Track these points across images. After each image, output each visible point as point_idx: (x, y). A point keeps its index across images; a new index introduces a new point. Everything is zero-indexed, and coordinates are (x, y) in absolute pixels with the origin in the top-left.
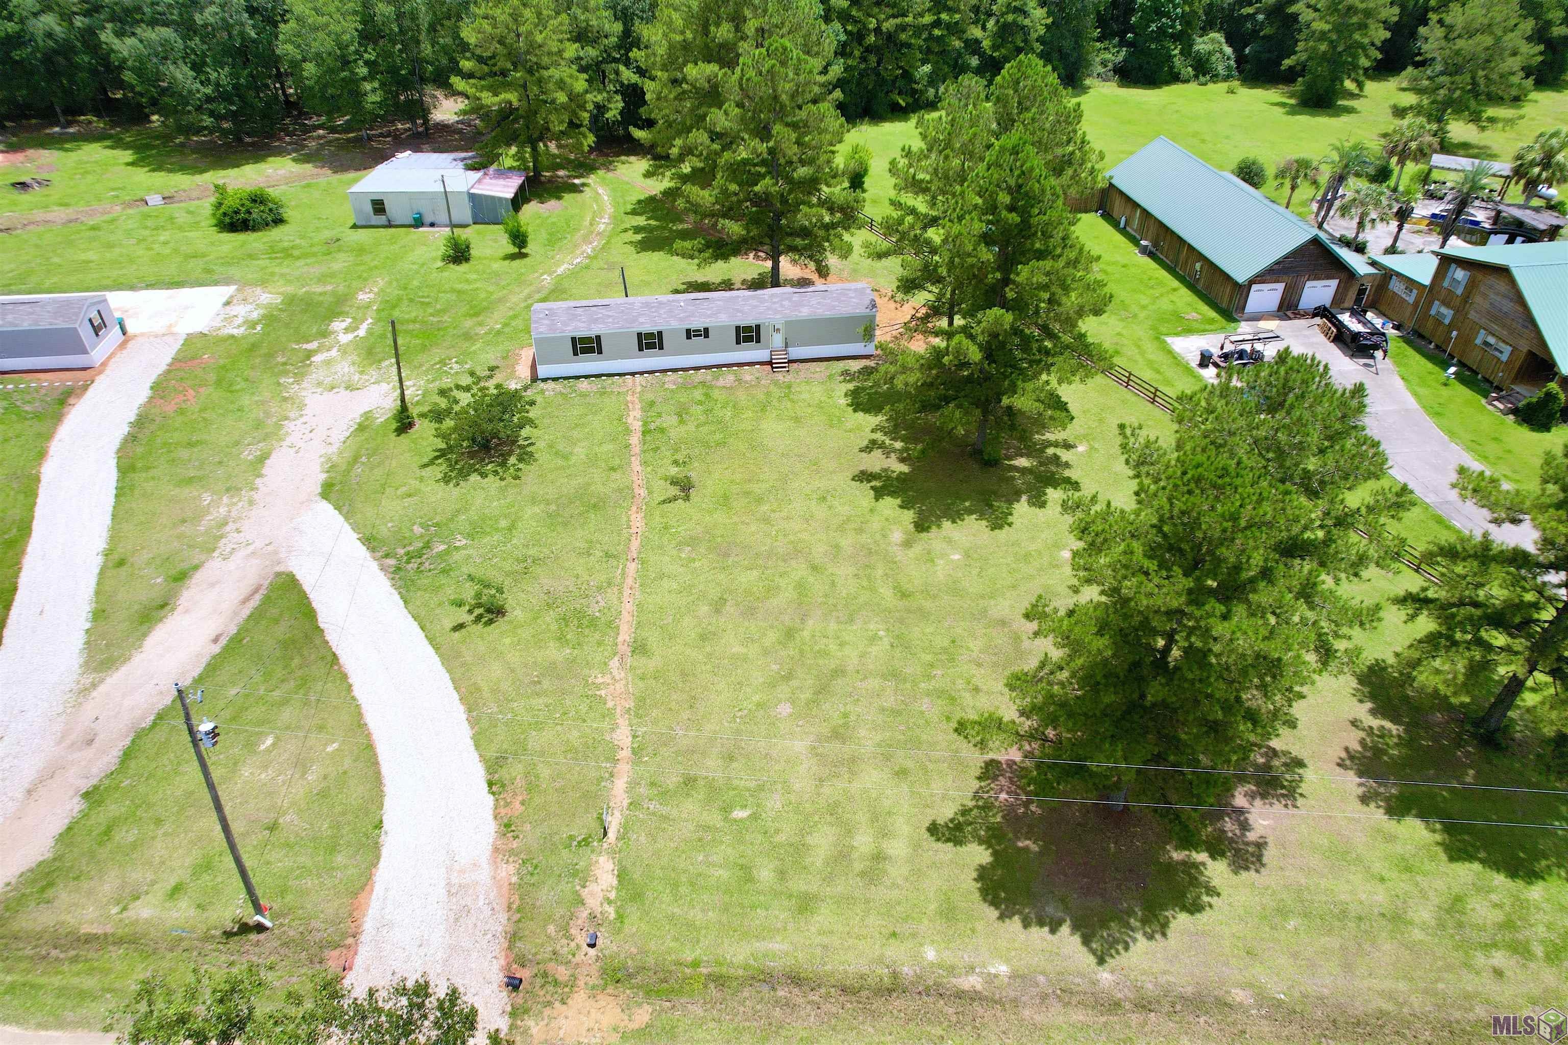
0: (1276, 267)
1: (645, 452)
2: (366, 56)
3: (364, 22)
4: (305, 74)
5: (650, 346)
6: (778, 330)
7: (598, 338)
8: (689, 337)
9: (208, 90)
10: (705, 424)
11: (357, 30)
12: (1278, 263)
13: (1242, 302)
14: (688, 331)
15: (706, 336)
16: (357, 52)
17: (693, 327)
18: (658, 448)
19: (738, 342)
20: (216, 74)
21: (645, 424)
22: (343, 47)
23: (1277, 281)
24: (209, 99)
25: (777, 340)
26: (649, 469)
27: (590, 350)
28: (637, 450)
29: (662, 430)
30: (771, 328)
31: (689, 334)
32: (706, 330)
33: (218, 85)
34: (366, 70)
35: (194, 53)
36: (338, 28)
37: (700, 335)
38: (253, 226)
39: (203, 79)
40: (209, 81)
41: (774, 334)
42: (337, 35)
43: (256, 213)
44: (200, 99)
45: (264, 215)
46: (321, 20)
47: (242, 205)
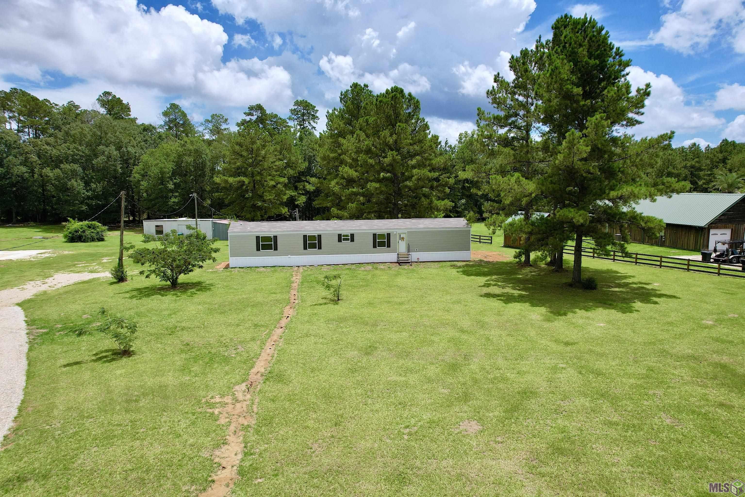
0: (723, 217)
1: (302, 288)
2: (175, 181)
3: (177, 166)
4: (141, 187)
5: (313, 246)
6: (403, 238)
7: (275, 237)
8: (340, 240)
9: (89, 194)
10: (351, 280)
11: (172, 168)
12: (724, 214)
13: (705, 242)
14: (340, 236)
15: (352, 240)
16: (169, 177)
17: (343, 233)
18: (313, 287)
19: (375, 246)
20: (95, 186)
21: (304, 280)
22: (162, 173)
23: (725, 228)
24: (89, 198)
25: (402, 247)
26: (304, 293)
27: (268, 247)
28: (296, 287)
29: (317, 281)
30: (398, 237)
31: (340, 238)
32: (352, 235)
33: (95, 191)
34: (173, 186)
35: (87, 177)
36: (163, 165)
37: (347, 240)
38: (84, 240)
39: (88, 188)
40: (91, 189)
41: (400, 241)
42: (161, 168)
43: (88, 232)
44: (83, 197)
45: (92, 234)
46: (155, 162)
47: (81, 228)
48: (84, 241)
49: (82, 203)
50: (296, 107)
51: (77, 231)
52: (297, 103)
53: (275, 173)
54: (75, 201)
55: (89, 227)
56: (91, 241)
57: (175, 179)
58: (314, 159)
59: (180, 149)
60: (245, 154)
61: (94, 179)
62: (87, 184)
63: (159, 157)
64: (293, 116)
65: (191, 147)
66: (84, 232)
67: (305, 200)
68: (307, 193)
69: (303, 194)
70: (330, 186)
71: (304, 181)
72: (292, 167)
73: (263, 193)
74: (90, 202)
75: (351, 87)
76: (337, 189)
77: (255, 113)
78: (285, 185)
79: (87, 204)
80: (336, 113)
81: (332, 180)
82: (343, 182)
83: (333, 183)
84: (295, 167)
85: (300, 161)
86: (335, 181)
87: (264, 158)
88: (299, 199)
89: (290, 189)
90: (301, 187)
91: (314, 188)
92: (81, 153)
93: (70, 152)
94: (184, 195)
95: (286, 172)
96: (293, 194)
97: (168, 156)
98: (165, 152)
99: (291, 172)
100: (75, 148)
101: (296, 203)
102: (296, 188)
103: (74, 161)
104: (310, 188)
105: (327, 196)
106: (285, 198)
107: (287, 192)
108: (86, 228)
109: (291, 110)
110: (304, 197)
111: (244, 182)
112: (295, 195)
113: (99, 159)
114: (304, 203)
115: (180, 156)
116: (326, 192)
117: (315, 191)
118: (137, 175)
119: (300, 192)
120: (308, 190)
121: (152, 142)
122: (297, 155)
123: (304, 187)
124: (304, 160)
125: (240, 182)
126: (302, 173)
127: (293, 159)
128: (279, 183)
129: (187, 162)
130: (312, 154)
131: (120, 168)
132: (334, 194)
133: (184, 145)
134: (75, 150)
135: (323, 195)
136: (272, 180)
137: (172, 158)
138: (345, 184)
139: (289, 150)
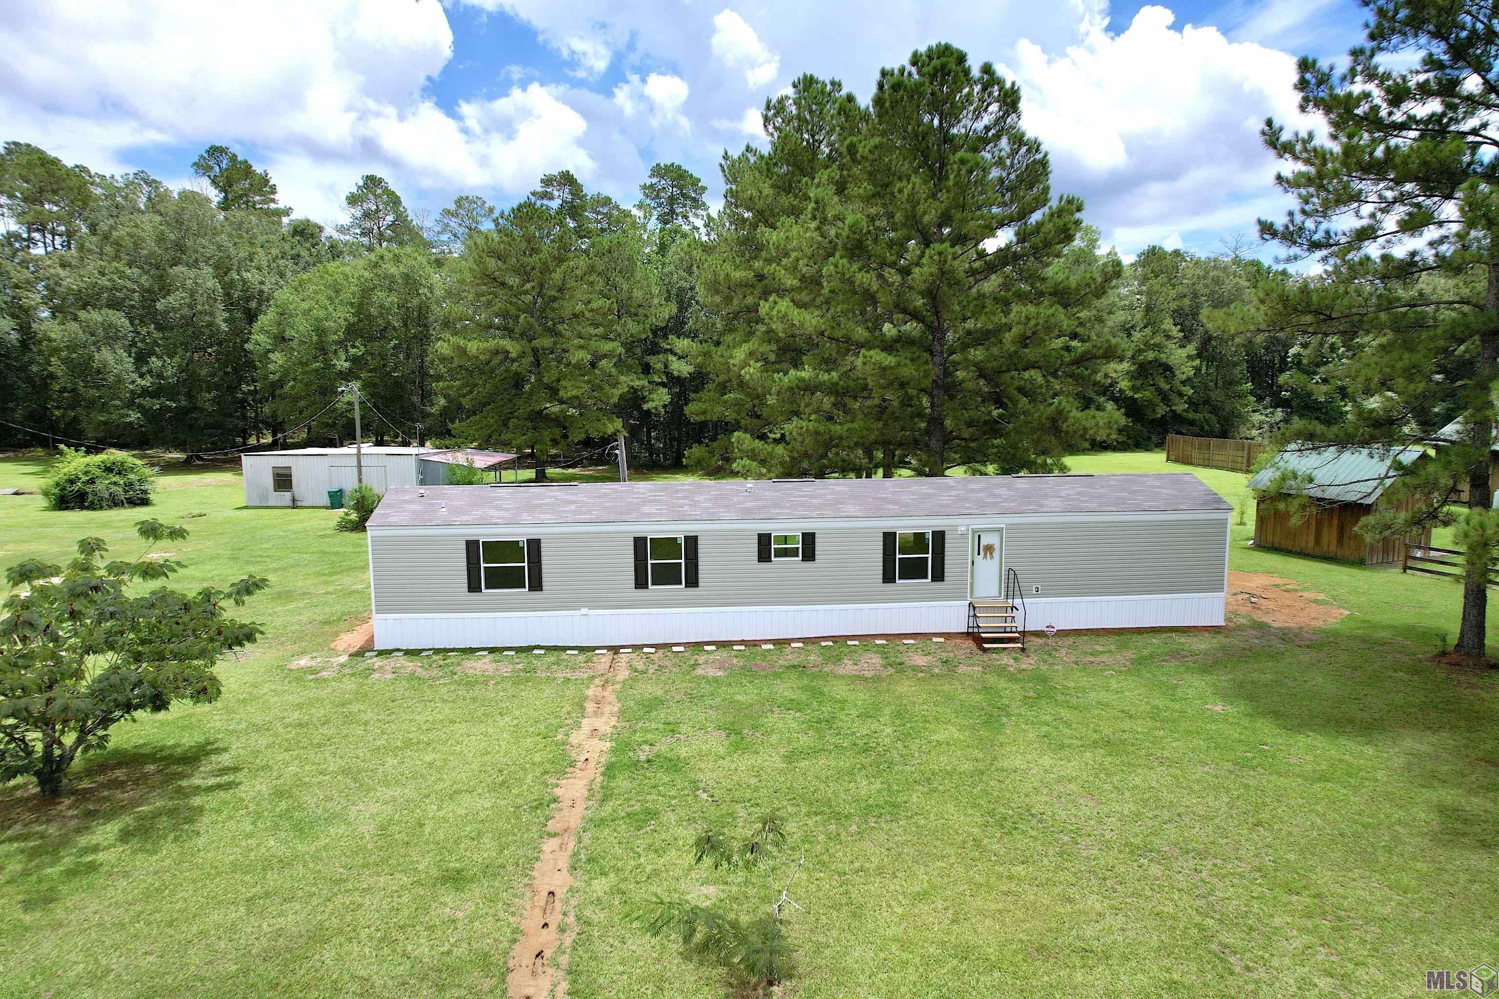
1: (600, 823)
2: (353, 351)
3: (357, 314)
5: (666, 576)
6: (989, 549)
7: (535, 545)
8: (764, 556)
9: (146, 382)
10: (814, 752)
11: (346, 320)
14: (764, 540)
15: (809, 554)
16: (340, 343)
17: (776, 528)
18: (652, 814)
19: (888, 577)
20: (160, 364)
21: (622, 746)
22: (321, 332)
24: (145, 392)
25: (986, 580)
26: (600, 886)
27: (511, 579)
28: (574, 818)
29: (674, 765)
30: (970, 544)
31: (765, 547)
32: (809, 539)
33: (160, 376)
34: (347, 365)
35: (143, 341)
36: (322, 314)
37: (793, 553)
38: (92, 503)
39: (145, 369)
40: (150, 372)
41: (979, 559)
42: (316, 319)
43: (102, 486)
44: (132, 392)
45: (114, 489)
46: (305, 305)
47: (86, 473)
48: (92, 507)
49: (130, 404)
50: (655, 180)
51: (72, 482)
52: (658, 171)
53: (593, 331)
54: (112, 399)
55: (109, 470)
56: (110, 508)
57: (354, 347)
58: (692, 298)
59: (367, 274)
60: (513, 280)
61: (158, 346)
62: (141, 359)
63: (316, 292)
64: (648, 201)
65: (394, 271)
66: (92, 481)
67: (667, 398)
68: (672, 381)
69: (664, 385)
70: (732, 361)
71: (667, 351)
72: (636, 315)
73: (558, 381)
74: (147, 402)
75: (795, 86)
76: (752, 371)
77: (556, 193)
78: (620, 363)
79: (142, 409)
80: (752, 160)
81: (737, 344)
82: (769, 350)
83: (739, 354)
84: (646, 316)
85: (656, 301)
86: (745, 347)
87: (560, 290)
88: (654, 396)
89: (630, 369)
90: (659, 366)
91: (691, 369)
92: (129, 284)
93: (104, 282)
94: (375, 385)
95: (619, 329)
96: (637, 383)
97: (337, 292)
98: (330, 282)
99: (632, 327)
100: (117, 270)
101: (645, 407)
102: (647, 369)
103: (115, 304)
104: (682, 368)
105: (723, 388)
106: (615, 395)
107: (623, 378)
108: (98, 472)
109: (644, 187)
110: (665, 390)
111: (508, 352)
112: (643, 387)
113: (170, 299)
114: (665, 406)
115: (366, 292)
116: (722, 378)
117: (692, 377)
118: (261, 338)
119: (657, 379)
120: (676, 373)
121: (311, 260)
122: (649, 286)
123: (666, 367)
124: (668, 299)
125: (497, 352)
126: (661, 332)
127: (638, 294)
128: (605, 356)
129: (381, 306)
130: (686, 285)
131: (225, 321)
132: (742, 385)
133: (376, 265)
134: (115, 277)
135: (711, 386)
136: (581, 347)
137: (346, 296)
138: (772, 357)
139: (628, 272)
